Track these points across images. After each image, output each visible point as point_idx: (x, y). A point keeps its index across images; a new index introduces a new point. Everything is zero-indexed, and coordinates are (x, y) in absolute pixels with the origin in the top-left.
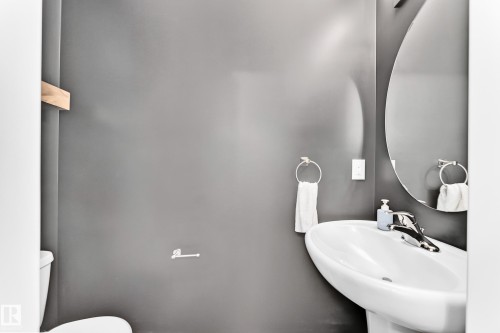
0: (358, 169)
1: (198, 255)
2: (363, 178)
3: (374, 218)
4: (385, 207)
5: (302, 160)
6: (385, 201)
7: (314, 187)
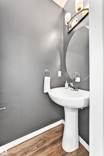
0: (60, 74)
1: (5, 108)
2: (61, 76)
3: (64, 86)
4: (67, 83)
5: (45, 70)
6: (67, 81)
7: (49, 78)
